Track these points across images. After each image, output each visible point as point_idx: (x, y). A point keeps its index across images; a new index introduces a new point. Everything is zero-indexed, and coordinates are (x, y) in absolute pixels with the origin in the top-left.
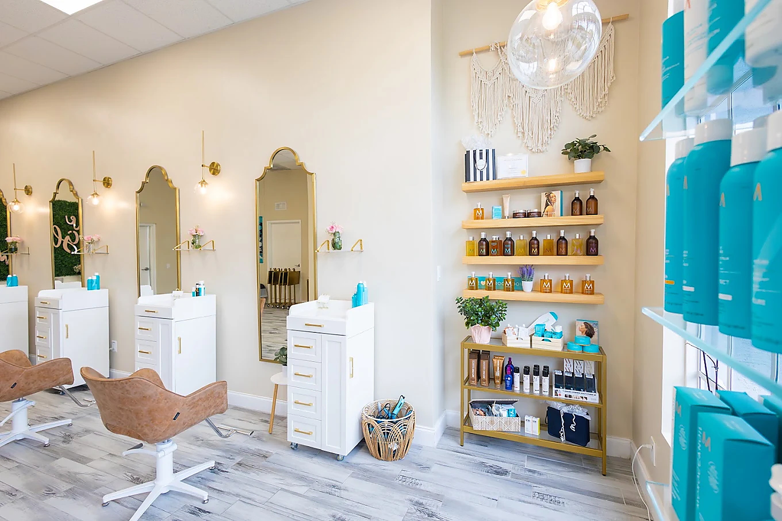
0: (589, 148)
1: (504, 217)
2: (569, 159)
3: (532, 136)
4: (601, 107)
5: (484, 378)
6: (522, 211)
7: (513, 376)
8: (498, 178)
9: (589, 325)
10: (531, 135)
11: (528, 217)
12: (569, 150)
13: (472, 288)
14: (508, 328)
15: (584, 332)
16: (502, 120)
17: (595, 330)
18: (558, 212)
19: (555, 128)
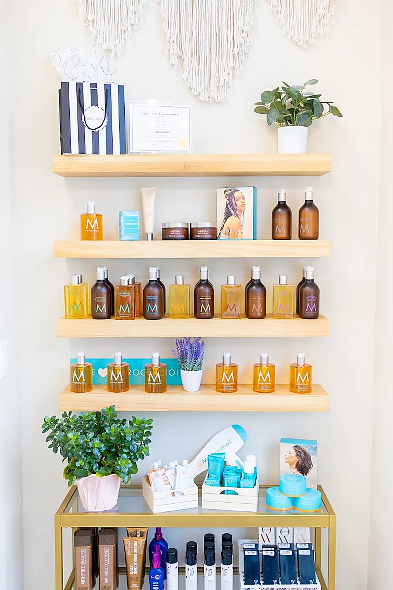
0: (305, 105)
1: (144, 237)
2: (269, 124)
3: (197, 68)
4: (324, 25)
5: (106, 581)
6: (180, 225)
7: (164, 568)
8: (131, 151)
9: (302, 450)
10: (196, 65)
11: (192, 239)
12: (268, 105)
13: (77, 388)
14: (155, 471)
15: (294, 465)
16: (137, 22)
17: (313, 459)
18: (248, 231)
19: (243, 58)
